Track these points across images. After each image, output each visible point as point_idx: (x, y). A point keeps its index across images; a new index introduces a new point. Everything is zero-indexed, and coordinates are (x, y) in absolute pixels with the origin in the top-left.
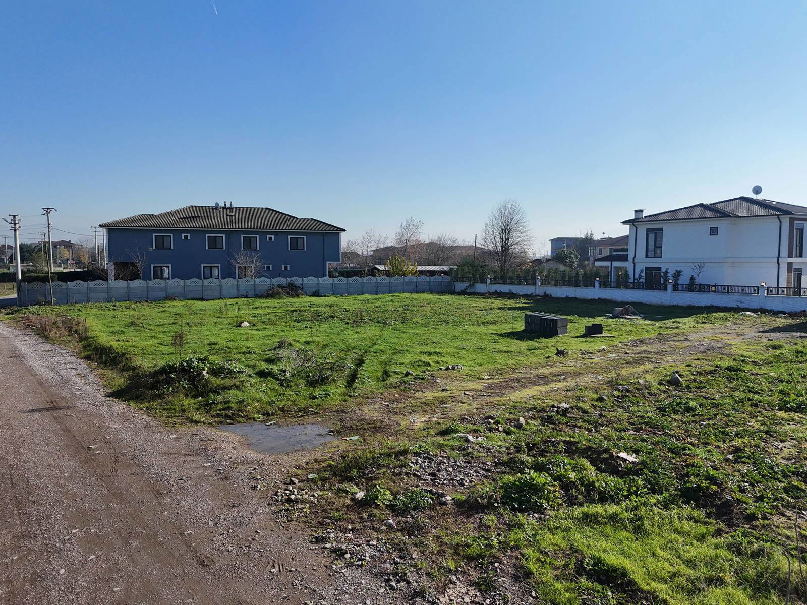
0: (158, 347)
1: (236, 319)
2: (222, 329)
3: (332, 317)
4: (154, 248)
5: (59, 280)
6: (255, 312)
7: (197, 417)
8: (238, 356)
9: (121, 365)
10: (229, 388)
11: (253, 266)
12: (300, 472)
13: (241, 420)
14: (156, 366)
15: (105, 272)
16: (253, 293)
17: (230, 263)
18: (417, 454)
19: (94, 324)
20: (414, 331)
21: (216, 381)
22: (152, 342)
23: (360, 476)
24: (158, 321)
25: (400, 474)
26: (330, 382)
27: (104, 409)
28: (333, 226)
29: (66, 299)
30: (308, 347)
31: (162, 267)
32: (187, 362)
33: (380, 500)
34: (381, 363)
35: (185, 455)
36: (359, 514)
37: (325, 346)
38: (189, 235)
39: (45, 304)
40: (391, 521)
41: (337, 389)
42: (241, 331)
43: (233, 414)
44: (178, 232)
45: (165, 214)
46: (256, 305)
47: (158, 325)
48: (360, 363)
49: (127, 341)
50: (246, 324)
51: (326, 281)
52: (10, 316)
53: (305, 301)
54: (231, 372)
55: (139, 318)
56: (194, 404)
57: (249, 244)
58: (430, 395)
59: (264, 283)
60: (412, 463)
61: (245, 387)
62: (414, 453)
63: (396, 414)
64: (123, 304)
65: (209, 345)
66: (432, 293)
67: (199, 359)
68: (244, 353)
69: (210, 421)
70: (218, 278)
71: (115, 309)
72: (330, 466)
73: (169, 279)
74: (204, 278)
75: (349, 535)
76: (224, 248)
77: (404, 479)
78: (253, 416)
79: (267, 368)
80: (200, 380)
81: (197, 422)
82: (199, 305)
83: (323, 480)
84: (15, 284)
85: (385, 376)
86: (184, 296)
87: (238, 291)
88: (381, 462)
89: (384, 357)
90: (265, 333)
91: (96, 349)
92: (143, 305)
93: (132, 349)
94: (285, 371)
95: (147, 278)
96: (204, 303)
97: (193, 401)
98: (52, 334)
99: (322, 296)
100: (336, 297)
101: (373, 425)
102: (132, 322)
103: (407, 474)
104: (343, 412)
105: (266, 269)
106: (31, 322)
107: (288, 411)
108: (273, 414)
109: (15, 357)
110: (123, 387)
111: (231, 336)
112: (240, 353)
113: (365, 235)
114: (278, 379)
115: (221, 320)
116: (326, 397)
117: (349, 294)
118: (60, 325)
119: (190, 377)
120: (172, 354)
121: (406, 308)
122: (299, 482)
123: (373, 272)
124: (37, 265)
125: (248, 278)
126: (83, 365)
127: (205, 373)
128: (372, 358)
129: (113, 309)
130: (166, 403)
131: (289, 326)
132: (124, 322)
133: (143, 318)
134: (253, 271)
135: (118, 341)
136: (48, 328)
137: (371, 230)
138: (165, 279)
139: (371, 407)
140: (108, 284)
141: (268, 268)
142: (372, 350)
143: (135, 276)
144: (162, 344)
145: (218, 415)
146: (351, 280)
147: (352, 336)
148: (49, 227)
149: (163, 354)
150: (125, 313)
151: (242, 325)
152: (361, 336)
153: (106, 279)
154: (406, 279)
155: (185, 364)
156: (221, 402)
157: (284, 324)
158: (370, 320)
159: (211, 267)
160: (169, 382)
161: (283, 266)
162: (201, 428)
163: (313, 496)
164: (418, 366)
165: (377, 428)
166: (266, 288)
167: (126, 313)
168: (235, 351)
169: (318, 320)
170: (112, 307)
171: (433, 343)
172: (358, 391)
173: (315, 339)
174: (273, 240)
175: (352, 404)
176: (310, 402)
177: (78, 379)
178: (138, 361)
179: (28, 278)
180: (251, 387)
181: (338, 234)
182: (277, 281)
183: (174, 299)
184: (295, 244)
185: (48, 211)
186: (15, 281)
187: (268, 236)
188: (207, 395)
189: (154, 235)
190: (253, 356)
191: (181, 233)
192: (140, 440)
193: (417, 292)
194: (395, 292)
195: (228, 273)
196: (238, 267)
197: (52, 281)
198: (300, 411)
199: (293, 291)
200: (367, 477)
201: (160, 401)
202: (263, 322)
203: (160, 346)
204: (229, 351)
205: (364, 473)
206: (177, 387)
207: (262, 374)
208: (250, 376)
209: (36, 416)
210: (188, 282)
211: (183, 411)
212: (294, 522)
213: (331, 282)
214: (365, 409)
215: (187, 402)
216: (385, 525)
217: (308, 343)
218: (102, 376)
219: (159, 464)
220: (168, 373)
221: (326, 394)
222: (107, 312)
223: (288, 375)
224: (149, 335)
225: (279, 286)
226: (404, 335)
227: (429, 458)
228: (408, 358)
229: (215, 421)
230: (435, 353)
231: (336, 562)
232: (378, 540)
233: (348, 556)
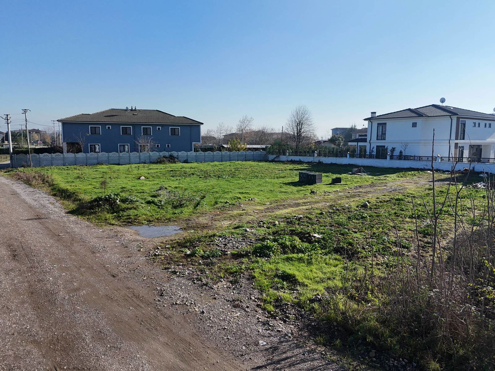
0: (93, 189)
1: (137, 175)
2: (129, 180)
3: (193, 174)
4: (90, 134)
5: (35, 153)
6: (148, 171)
7: (113, 222)
8: (137, 194)
9: (73, 199)
10: (131, 209)
11: (148, 144)
12: (162, 245)
13: (136, 223)
14: (92, 198)
15: (62, 148)
16: (149, 161)
17: (135, 143)
18: (220, 237)
19: (56, 177)
20: (237, 182)
21: (124, 206)
22: (90, 187)
23: (190, 245)
24: (93, 176)
25: (210, 244)
26: (185, 206)
27: (65, 219)
28: (196, 121)
29: (39, 164)
30: (175, 190)
31: (95, 145)
32: (108, 196)
33: (197, 254)
34: (215, 198)
35: (107, 238)
36: (187, 259)
37: (186, 189)
38: (110, 126)
39: (27, 167)
40: (200, 261)
41: (187, 211)
42: (140, 181)
43: (132, 221)
44: (104, 125)
45: (96, 114)
46: (150, 167)
47: (93, 178)
48: (204, 197)
49: (76, 186)
50: (143, 178)
51: (192, 153)
52: (7, 173)
53: (179, 165)
54: (131, 201)
55: (82, 175)
56: (112, 216)
57: (146, 131)
58: (235, 212)
59: (155, 155)
60: (217, 240)
61: (139, 208)
62: (218, 236)
63: (215, 221)
64: (72, 167)
65: (121, 188)
66: (254, 161)
67: (115, 194)
68: (140, 193)
69: (120, 224)
70: (128, 152)
71: (68, 170)
72: (177, 242)
73: (99, 152)
75: (180, 267)
76: (131, 134)
77: (211, 246)
78: (142, 222)
79: (152, 200)
80: (115, 205)
81: (113, 225)
82: (117, 167)
83: (173, 247)
84: (9, 155)
85: (215, 204)
86: (108, 163)
87: (140, 159)
88: (202, 239)
89: (218, 195)
90: (153, 182)
91: (59, 190)
92: (84, 167)
93: (79, 190)
94: (161, 201)
95: (86, 152)
96: (120, 166)
97: (111, 215)
98: (34, 183)
99: (189, 163)
100: (197, 163)
101: (203, 226)
102: (78, 177)
103: (213, 244)
104: (189, 220)
105: (156, 147)
106: (20, 176)
107: (160, 220)
108: (152, 221)
109: (14, 194)
110: (74, 209)
111: (134, 184)
112: (138, 193)
114: (157, 205)
115: (129, 176)
116: (181, 213)
117: (205, 161)
118: (37, 178)
119: (110, 203)
120: (101, 193)
121: (237, 169)
122: (161, 248)
123: (220, 148)
124: (20, 144)
125: (146, 152)
126: (52, 199)
127: (118, 201)
128: (210, 196)
129: (67, 170)
130: (97, 216)
131: (167, 179)
132: (73, 177)
133: (84, 174)
134: (149, 148)
135: (71, 186)
136: (31, 179)
138: (97, 152)
139: (204, 218)
140: (63, 155)
141: (158, 146)
142: (211, 191)
143: (79, 151)
144: (95, 188)
145: (124, 222)
146: (206, 153)
147: (202, 184)
149: (96, 193)
150: (74, 172)
151: (141, 178)
152: (207, 184)
153: (62, 152)
154: (240, 153)
155: (107, 197)
156: (126, 216)
157: (165, 178)
158: (214, 176)
159: (124, 145)
160: (99, 206)
161: (167, 145)
162: (115, 227)
163: (167, 253)
164: (234, 199)
165: (204, 227)
166: (156, 158)
167: (75, 172)
168: (135, 192)
169: (184, 176)
170: (66, 169)
171: (246, 188)
172: (198, 211)
173: (181, 185)
174: (160, 129)
175: (194, 216)
176: (172, 215)
177: (50, 205)
178: (82, 196)
179: (17, 152)
180: (142, 208)
181: (199, 126)
182: (162, 154)
183: (102, 164)
184: (174, 132)
186: (8, 154)
187: (157, 127)
188: (119, 212)
189: (90, 126)
190: (145, 194)
191: (106, 125)
192: (84, 232)
193: (246, 161)
194: (233, 160)
195: (134, 149)
196: (140, 145)
197: (31, 153)
198: (167, 220)
199: (172, 159)
200: (194, 246)
201: (94, 215)
202: (153, 177)
203: (94, 189)
204: (132, 191)
205: (192, 244)
206: (103, 208)
207: (149, 203)
208: (142, 203)
209: (30, 222)
210: (111, 154)
211: (106, 220)
212: (156, 263)
213: (195, 154)
214: (200, 219)
215: (108, 216)
216: (198, 263)
217: (176, 188)
218: (63, 204)
219: (94, 242)
220: (98, 201)
221: (181, 212)
222: (64, 171)
223: (163, 203)
224: (88, 183)
225: (164, 157)
226: (230, 184)
227: (225, 238)
229: (123, 224)
230: (245, 193)
231: (172, 276)
232: (193, 268)
233: (178, 273)
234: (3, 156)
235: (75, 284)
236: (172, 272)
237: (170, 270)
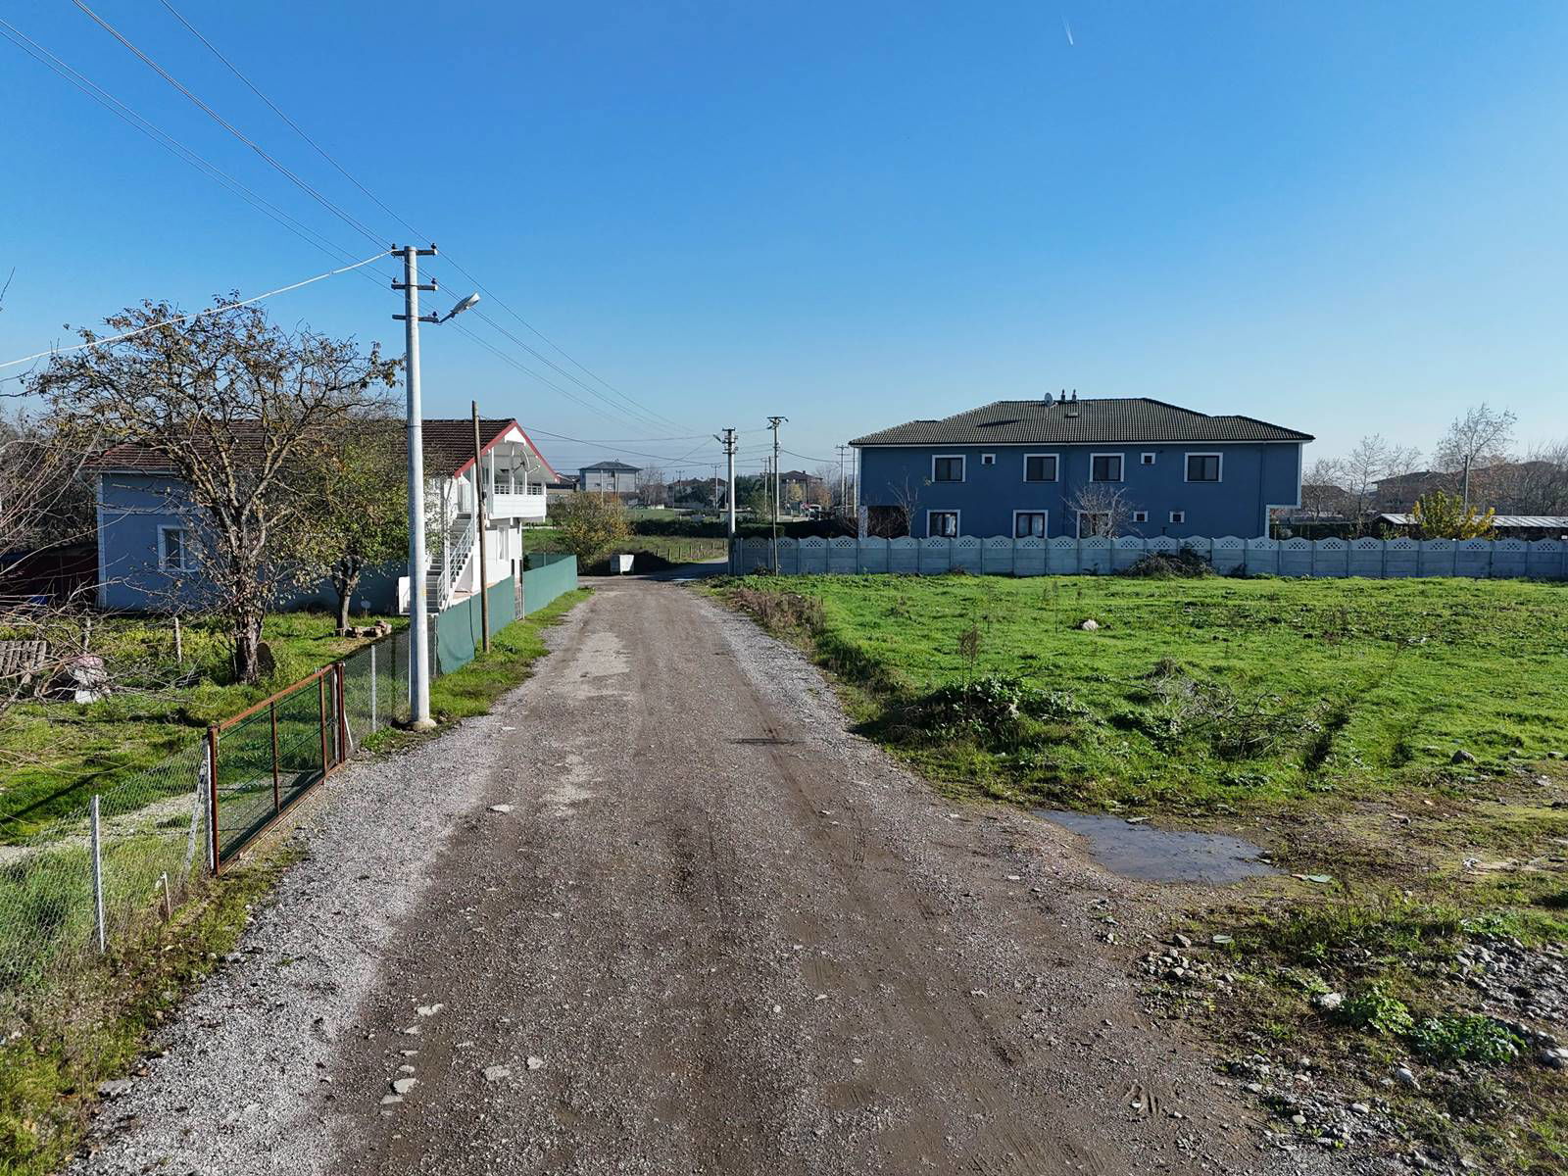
0: (933, 655)
1: (1072, 614)
2: (1046, 631)
3: (1275, 621)
4: (933, 480)
5: (788, 534)
6: (1109, 603)
7: (997, 787)
8: (1077, 685)
9: (871, 682)
10: (1058, 742)
11: (1110, 513)
12: (1195, 925)
13: (1077, 804)
14: (929, 687)
15: (855, 522)
16: (1108, 566)
17: (1066, 507)
18: (1478, 939)
19: (834, 609)
20: (1478, 664)
21: (1034, 726)
22: (924, 645)
23: (1332, 959)
24: (934, 610)
25: (1433, 974)
26: (1267, 755)
27: (846, 752)
28: (1286, 430)
29: (794, 567)
30: (1219, 679)
31: (944, 514)
32: (982, 684)
33: (1382, 1021)
34: (1389, 728)
35: (975, 852)
36: (1328, 1038)
37: (1256, 680)
39: (766, 574)
40: (1407, 1072)
41: (1281, 774)
42: (1082, 636)
43: (1063, 792)
44: (973, 451)
45: (954, 419)
46: (1113, 589)
47: (935, 618)
48: (1338, 721)
49: (884, 641)
50: (1092, 624)
51: (1265, 544)
52: (718, 589)
53: (1215, 585)
54: (1060, 711)
55: (904, 604)
56: (993, 763)
57: (1104, 470)
58: (1518, 812)
59: (1131, 547)
60: (1466, 956)
61: (1087, 743)
62: (1472, 935)
63: (1425, 842)
64: (879, 578)
65: (1023, 658)
66: (1532, 580)
67: (1004, 682)
68: (1087, 679)
69: (1021, 799)
70: (1043, 537)
71: (867, 586)
72: (1262, 926)
73: (955, 536)
74: (1017, 537)
75: (1305, 1079)
76: (1057, 480)
77: (1443, 987)
78: (1101, 800)
79: (1132, 713)
80: (1003, 721)
81: (996, 797)
82: (1005, 584)
83: (1247, 951)
84: (726, 541)
85: (1400, 757)
86: (981, 569)
87: (1079, 560)
88: (1385, 937)
89: (1400, 716)
90: (1128, 644)
91: (836, 650)
92: (911, 581)
93: (890, 655)
94: (1168, 722)
95: (919, 534)
96: (1015, 582)
97: (989, 757)
98: (774, 622)
99: (1252, 578)
100: (1284, 580)
101: (1367, 859)
102: (892, 609)
103: (1450, 977)
104: (1294, 819)
105: (1135, 520)
106: (746, 601)
107: (1173, 801)
108: (1141, 803)
109: (723, 654)
110: (875, 719)
111: (1064, 646)
112: (1079, 678)
113: (1360, 449)
114: (1152, 736)
115: (1045, 614)
116: (1255, 785)
117: (1314, 574)
118: (786, 607)
119: (986, 712)
120: (956, 669)
121: (1460, 610)
122: (1193, 945)
123: (1377, 528)
124: (758, 511)
125: (1099, 537)
126: (816, 675)
127: (1013, 708)
128: (1369, 716)
129: (864, 586)
130: (944, 755)
131: (1179, 633)
132: (880, 609)
133: (910, 603)
134: (1110, 523)
135: (870, 639)
136: (769, 611)
137: (1377, 437)
138: (949, 536)
139: (1362, 820)
140: (858, 543)
141: (1141, 517)
142: (1367, 696)
143: (900, 531)
144: (939, 651)
145: (1035, 790)
146: (1320, 544)
147: (1320, 664)
148: (776, 448)
149: (941, 668)
150: (882, 593)
151: (1085, 625)
152: (1340, 664)
153: (855, 535)
154: (1464, 545)
155: (979, 689)
156: (1041, 766)
157: (1168, 629)
158: (1366, 632)
159: (1031, 515)
160: (950, 717)
161: (1172, 514)
162: (1004, 807)
163: (1223, 978)
164: (1490, 743)
165: (1376, 867)
166: (1134, 556)
167: (884, 593)
168: (1070, 674)
169: (1241, 626)
170: (863, 583)
171: (1532, 694)
172: (1331, 782)
173: (1234, 662)
174: (1153, 462)
175: (1315, 806)
176: (1220, 789)
177: (807, 698)
178: (899, 676)
179: (746, 532)
180: (1100, 744)
181: (1296, 448)
182: (1154, 544)
183: (963, 573)
184: (1199, 468)
185: (775, 422)
186: (727, 537)
187: (1143, 455)
188: (1017, 750)
189: (934, 457)
190: (1105, 687)
191: (981, 452)
192: (899, 813)
193: (1490, 576)
194: (1433, 573)
195: (1061, 526)
196: (1082, 515)
197: (778, 536)
198: (1199, 806)
199: (1189, 563)
200: (1348, 965)
201: (934, 750)
202: (1125, 624)
203: (936, 653)
204: (1058, 672)
205: (1342, 957)
206: (965, 729)
207: (1121, 723)
208: (1097, 723)
209: (748, 750)
210: (989, 542)
211: (973, 773)
212: (1180, 1023)
213: (1275, 548)
214: (1349, 821)
215: (981, 758)
216: (1393, 1077)
217: (1219, 670)
218: (844, 696)
219: (931, 861)
220: (949, 702)
221: (1256, 778)
222: (855, 591)
223: (1174, 730)
224: (918, 633)
225: (1162, 554)
226: (1454, 672)
227: (1511, 953)
228: (1459, 724)
229: (1029, 801)
230: (1537, 717)
231: (1272, 1125)
232: (1373, 1104)
233: (1300, 1119)
234: (717, 542)
235: (856, 1061)
236: (1270, 1101)
237: (1256, 1087)
